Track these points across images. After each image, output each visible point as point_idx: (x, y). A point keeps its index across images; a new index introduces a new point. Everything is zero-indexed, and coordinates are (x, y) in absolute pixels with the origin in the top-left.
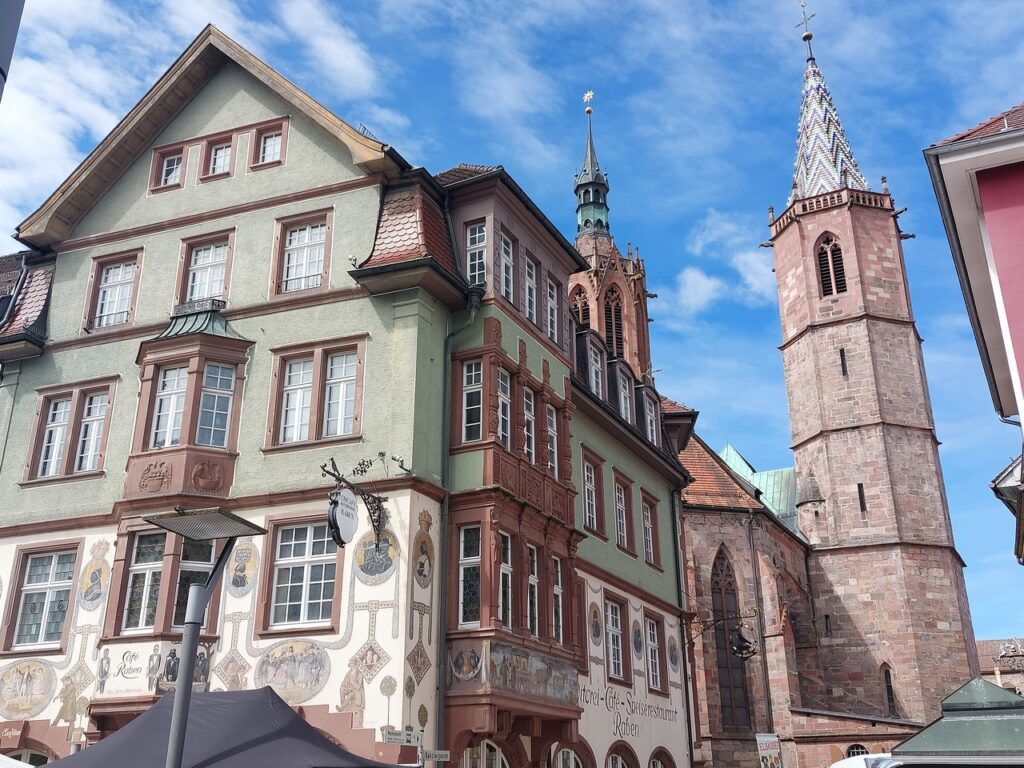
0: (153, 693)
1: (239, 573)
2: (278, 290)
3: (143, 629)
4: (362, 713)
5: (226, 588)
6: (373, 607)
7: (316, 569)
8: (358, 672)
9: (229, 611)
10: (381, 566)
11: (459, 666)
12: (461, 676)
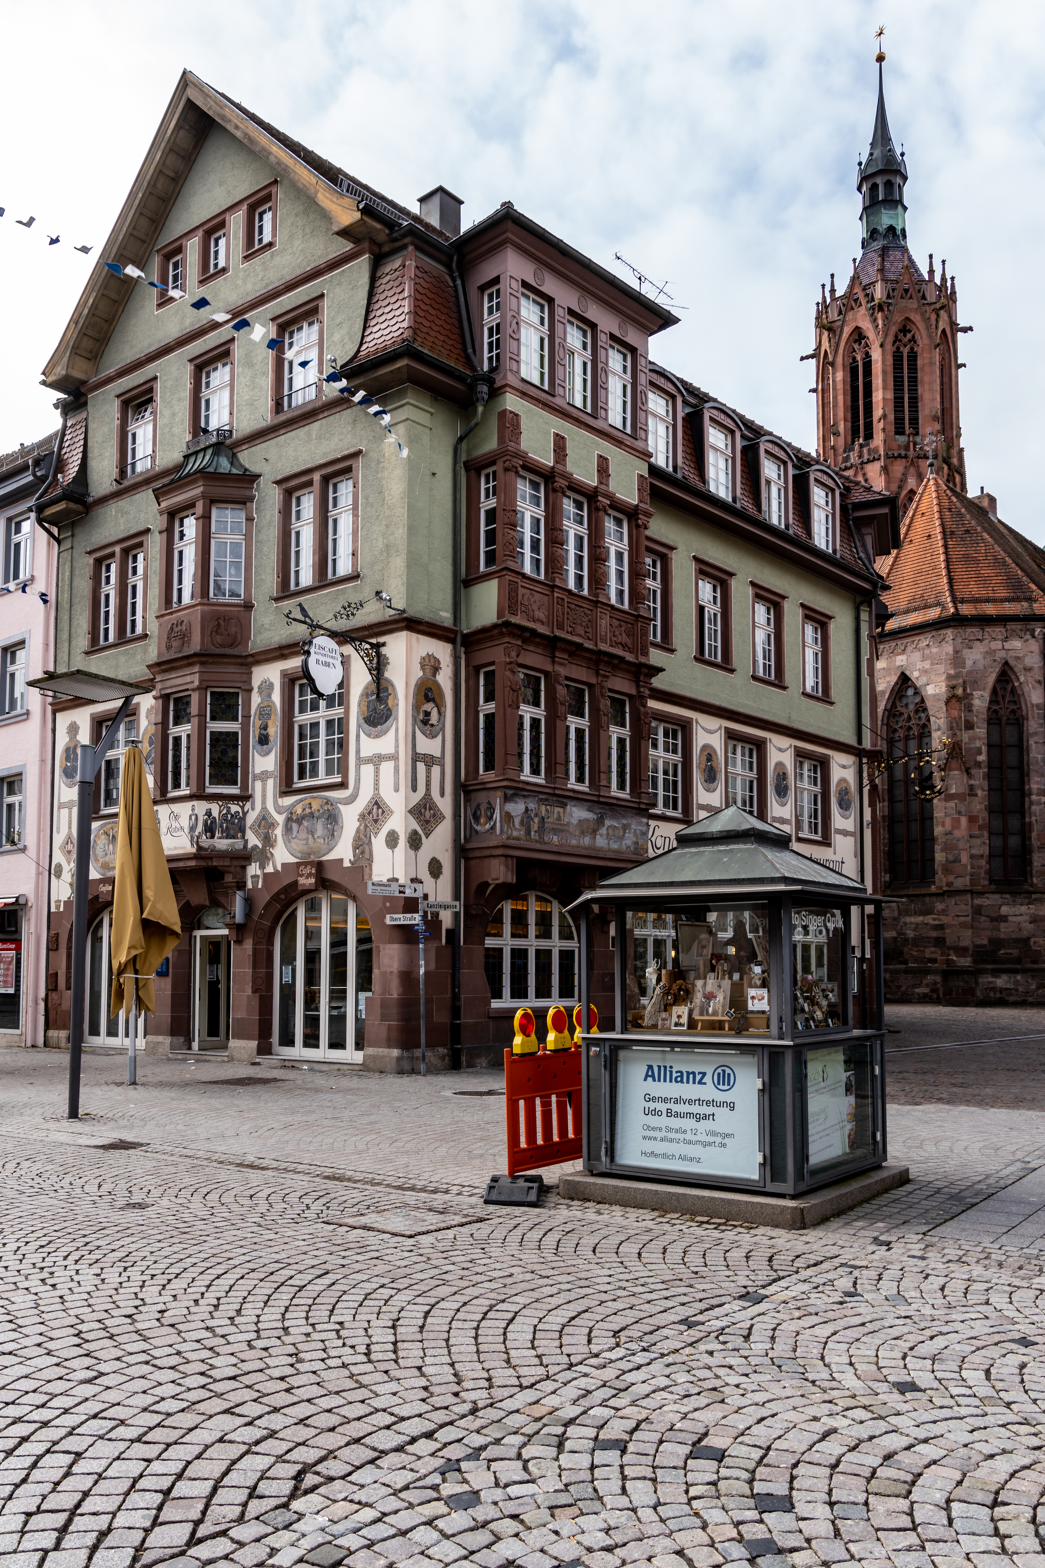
0: (194, 850)
1: (263, 732)
2: (278, 406)
3: (184, 791)
4: (371, 866)
5: (254, 748)
6: (377, 760)
7: (330, 723)
8: (366, 826)
9: (258, 771)
10: (381, 717)
11: (477, 818)
12: (478, 828)
